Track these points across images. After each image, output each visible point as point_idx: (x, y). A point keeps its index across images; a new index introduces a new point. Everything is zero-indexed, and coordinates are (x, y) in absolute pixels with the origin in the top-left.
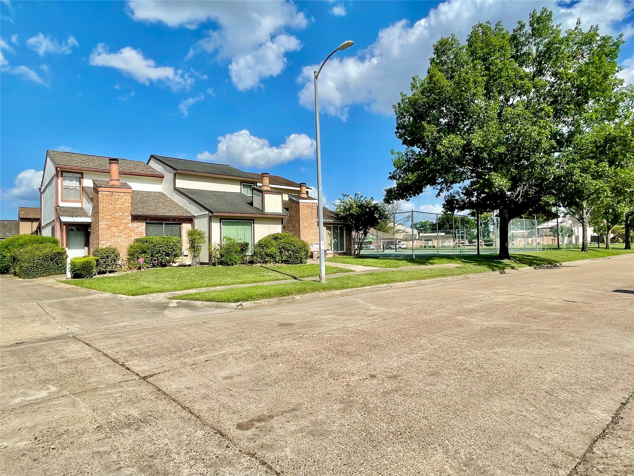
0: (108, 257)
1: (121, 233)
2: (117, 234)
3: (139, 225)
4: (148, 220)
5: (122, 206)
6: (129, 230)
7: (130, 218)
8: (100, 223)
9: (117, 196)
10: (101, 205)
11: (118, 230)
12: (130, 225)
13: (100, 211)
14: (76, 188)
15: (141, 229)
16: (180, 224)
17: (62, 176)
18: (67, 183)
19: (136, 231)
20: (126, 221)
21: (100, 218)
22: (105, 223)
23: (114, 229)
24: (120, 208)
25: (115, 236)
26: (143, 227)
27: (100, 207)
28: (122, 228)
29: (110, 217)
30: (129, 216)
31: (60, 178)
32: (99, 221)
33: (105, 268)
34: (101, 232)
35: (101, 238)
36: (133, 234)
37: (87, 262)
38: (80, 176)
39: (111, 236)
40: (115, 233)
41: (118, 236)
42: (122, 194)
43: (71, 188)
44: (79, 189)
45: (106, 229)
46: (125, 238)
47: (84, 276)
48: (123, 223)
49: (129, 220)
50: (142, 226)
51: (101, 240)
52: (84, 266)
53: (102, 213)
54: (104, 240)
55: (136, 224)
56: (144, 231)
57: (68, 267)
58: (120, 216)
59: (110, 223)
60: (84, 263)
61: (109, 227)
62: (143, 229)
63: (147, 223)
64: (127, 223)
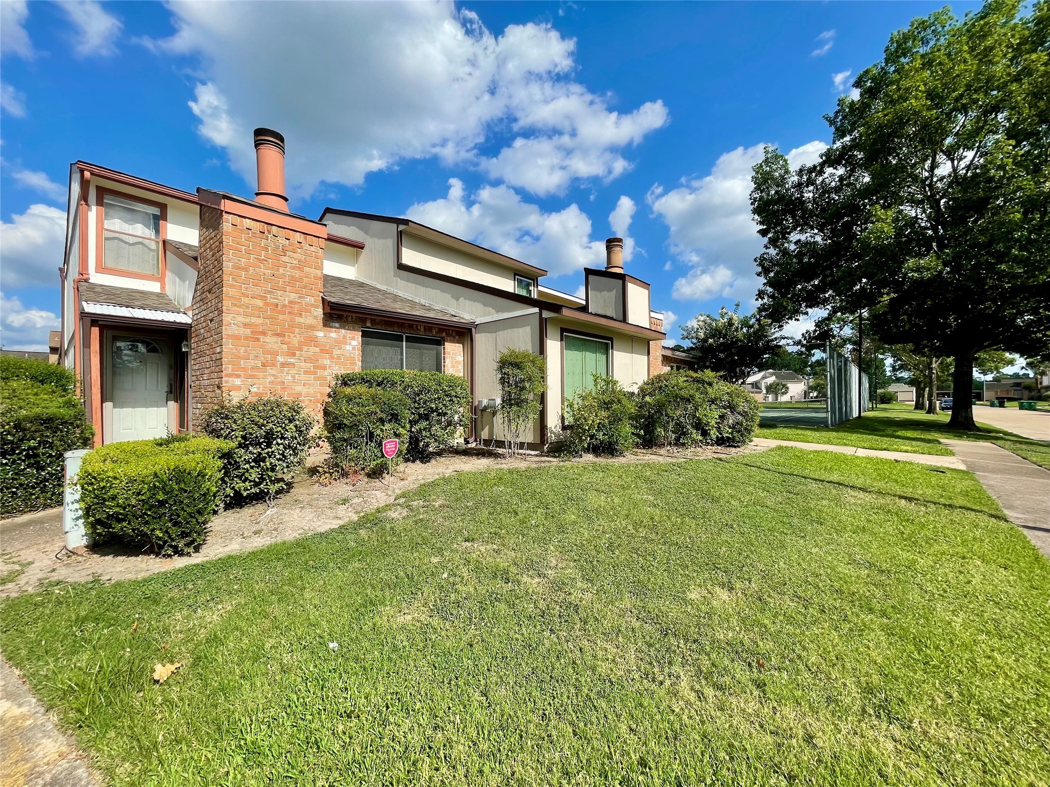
0: (269, 438)
1: (294, 355)
2: (280, 359)
3: (344, 337)
4: (369, 324)
5: (297, 274)
6: (317, 349)
7: (319, 312)
8: (226, 318)
9: (282, 241)
10: (229, 261)
11: (285, 346)
12: (321, 334)
13: (228, 280)
14: (146, 242)
15: (348, 348)
16: (439, 343)
17: (100, 203)
18: (116, 224)
19: (336, 352)
20: (310, 321)
21: (227, 304)
22: (241, 319)
23: (271, 341)
24: (292, 278)
25: (274, 365)
26: (354, 343)
27: (228, 266)
28: (295, 340)
29: (260, 303)
30: (317, 307)
31: (94, 208)
32: (221, 312)
33: (257, 484)
34: (228, 347)
35: (227, 368)
36: (327, 362)
37: (180, 475)
38: (156, 211)
39: (264, 365)
40: (275, 354)
41: (283, 365)
42: (298, 237)
43: (131, 240)
44: (153, 246)
45: (246, 338)
46: (305, 372)
47: (161, 547)
48: (299, 326)
49: (316, 317)
50: (353, 339)
51: (227, 375)
52: (161, 497)
53: (232, 286)
54: (238, 376)
55: (336, 334)
56: (357, 354)
57: (72, 495)
58: (290, 302)
59: (260, 321)
60: (159, 484)
61: (256, 334)
62: (354, 349)
63: (365, 335)
64: (312, 328)
